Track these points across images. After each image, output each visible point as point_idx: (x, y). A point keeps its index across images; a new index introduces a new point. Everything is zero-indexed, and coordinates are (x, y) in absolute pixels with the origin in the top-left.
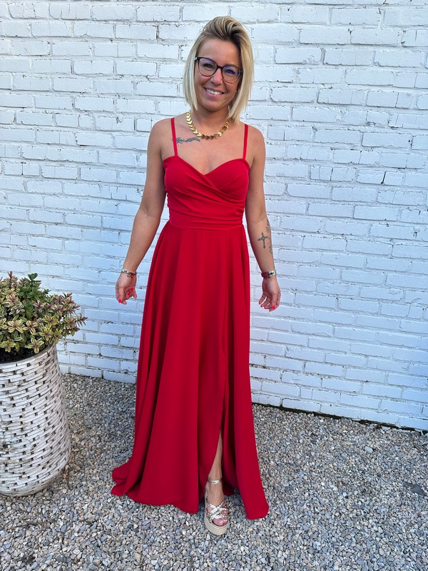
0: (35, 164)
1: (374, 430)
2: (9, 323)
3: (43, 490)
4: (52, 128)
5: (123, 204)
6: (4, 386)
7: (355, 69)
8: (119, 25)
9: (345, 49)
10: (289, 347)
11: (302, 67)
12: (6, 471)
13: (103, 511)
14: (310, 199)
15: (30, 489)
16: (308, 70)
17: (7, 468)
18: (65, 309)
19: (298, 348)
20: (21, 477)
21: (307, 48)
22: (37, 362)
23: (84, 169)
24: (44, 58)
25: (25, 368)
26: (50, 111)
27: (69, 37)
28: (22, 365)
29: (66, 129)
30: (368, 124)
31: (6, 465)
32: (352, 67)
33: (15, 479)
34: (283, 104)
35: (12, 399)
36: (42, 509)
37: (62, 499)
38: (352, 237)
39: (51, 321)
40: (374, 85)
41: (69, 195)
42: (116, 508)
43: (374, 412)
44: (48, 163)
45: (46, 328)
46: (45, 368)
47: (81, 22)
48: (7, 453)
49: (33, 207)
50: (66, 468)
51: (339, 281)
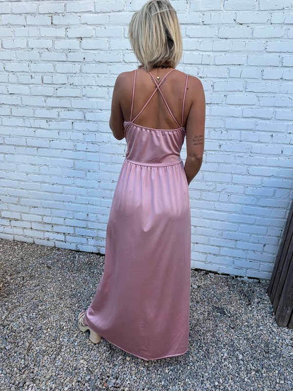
1: (203, 275)
5: (38, 130)
8: (29, 16)
23: (14, 109)
29: (1, 84)
34: (131, 64)
40: (187, 50)
41: (5, 126)
43: (203, 263)
47: (6, 15)
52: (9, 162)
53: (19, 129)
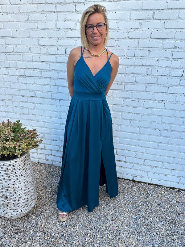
0: (22, 70)
1: (177, 192)
2: (7, 143)
3: (25, 216)
4: (29, 54)
5: (61, 88)
6: (5, 171)
7: (169, 21)
8: (58, 5)
9: (164, 11)
10: (137, 153)
11: (143, 21)
12: (8, 208)
13: (50, 227)
14: (147, 84)
15: (18, 216)
16: (146, 22)
17: (8, 207)
18: (32, 137)
19: (141, 153)
20: (14, 211)
21: (146, 12)
22: (20, 160)
23: (44, 72)
24: (25, 22)
25: (15, 163)
26: (28, 46)
27: (36, 12)
28: (13, 162)
29: (35, 54)
30: (176, 47)
31: (7, 206)
32: (168, 20)
33: (11, 212)
34: (134, 39)
35: (9, 177)
36: (24, 225)
37: (33, 221)
38: (167, 102)
39: (26, 142)
40: (179, 29)
41: (37, 84)
42: (56, 226)
43: (177, 183)
44: (28, 70)
45: (23, 146)
46: (24, 163)
47: (41, 5)
48: (8, 200)
49: (22, 89)
50: (35, 206)
51: (161, 123)
53: (47, 86)
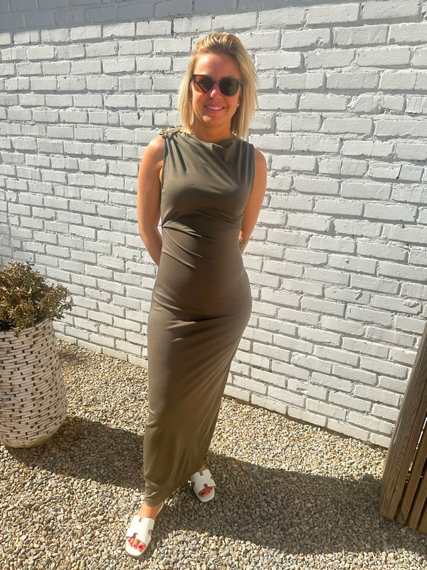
15: (20, 443)
19: (303, 355)
28: (9, 334)
30: (382, 110)
33: (7, 431)
35: (2, 362)
38: (364, 239)
46: (32, 340)
52: (101, 241)
53: (117, 193)
